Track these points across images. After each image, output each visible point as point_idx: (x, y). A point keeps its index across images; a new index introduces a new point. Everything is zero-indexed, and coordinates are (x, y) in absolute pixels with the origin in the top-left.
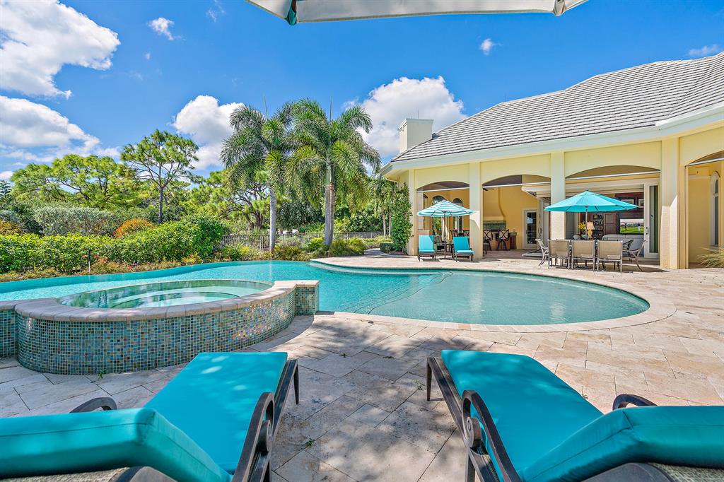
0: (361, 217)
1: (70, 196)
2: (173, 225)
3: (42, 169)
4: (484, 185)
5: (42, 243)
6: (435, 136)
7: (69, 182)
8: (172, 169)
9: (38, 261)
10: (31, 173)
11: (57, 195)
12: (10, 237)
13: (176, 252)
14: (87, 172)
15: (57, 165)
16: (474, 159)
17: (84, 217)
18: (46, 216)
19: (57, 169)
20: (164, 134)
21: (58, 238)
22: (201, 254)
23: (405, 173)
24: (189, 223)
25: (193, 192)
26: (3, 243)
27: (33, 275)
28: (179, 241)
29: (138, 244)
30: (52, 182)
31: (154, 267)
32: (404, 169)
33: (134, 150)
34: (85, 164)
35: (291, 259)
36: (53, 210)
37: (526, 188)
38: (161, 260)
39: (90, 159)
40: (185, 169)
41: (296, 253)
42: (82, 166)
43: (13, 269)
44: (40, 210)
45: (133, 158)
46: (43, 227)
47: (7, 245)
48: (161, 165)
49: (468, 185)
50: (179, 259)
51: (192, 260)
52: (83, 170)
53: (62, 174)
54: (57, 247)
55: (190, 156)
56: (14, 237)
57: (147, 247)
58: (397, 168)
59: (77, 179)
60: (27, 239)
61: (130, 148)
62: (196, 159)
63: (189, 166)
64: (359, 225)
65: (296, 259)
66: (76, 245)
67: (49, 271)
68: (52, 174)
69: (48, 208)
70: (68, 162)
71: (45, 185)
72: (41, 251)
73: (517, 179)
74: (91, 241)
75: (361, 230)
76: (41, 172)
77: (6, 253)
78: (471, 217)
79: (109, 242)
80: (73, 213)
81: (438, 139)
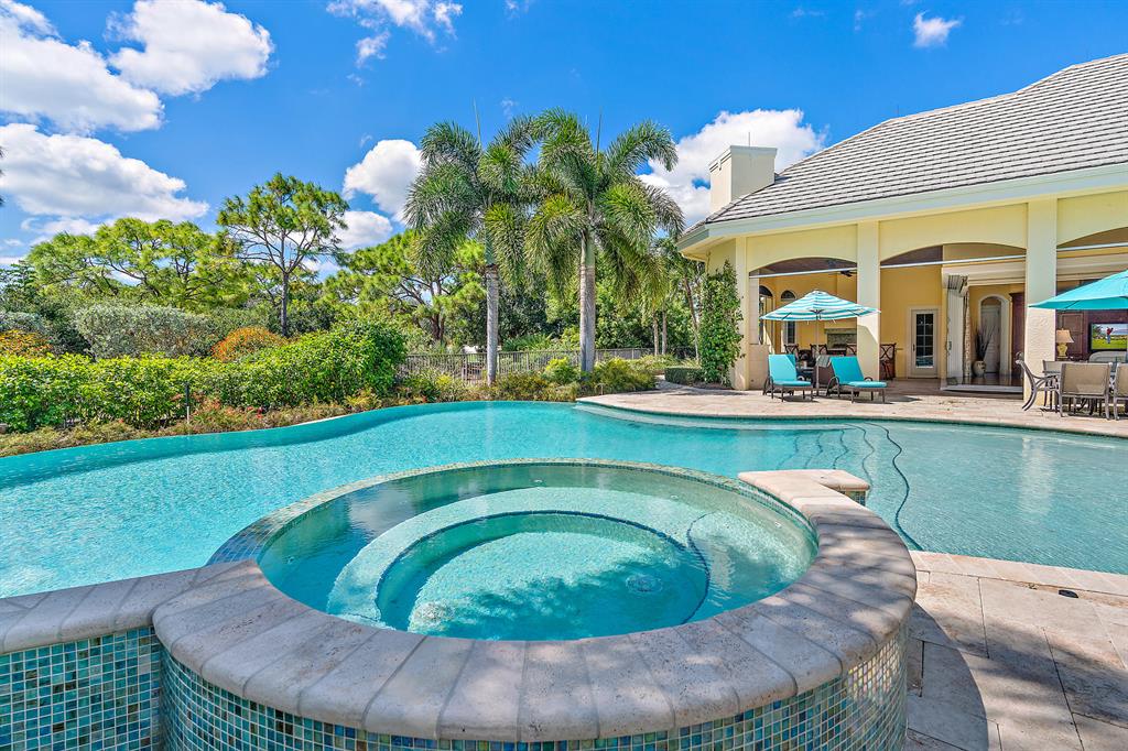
0: (613, 323)
1: (127, 288)
2: (323, 339)
3: (81, 243)
4: (882, 263)
5: (96, 372)
6: (778, 179)
7: (126, 265)
8: (305, 242)
9: (93, 404)
10: (63, 250)
11: (107, 288)
12: (39, 360)
13: (331, 387)
14: (154, 248)
15: (104, 237)
16: (868, 215)
17: (164, 323)
18: (97, 322)
19: (105, 243)
20: (290, 182)
21: (126, 361)
22: (376, 387)
23: (729, 245)
24: (352, 334)
25: (328, 283)
26: (28, 373)
27: (87, 434)
28: (339, 365)
29: (269, 372)
30: (95, 266)
31: (298, 416)
32: (727, 236)
33: (242, 206)
34: (153, 234)
35: (531, 398)
36: (109, 311)
37: (950, 269)
38: (309, 401)
39: (160, 227)
40: (325, 241)
41: (539, 386)
42: (147, 237)
43: (51, 423)
44: (85, 311)
45: (241, 220)
46: (91, 342)
47: (33, 377)
48: (284, 235)
49: (855, 265)
50: (339, 399)
51: (362, 401)
52: (147, 245)
53: (114, 250)
54: (127, 379)
55: (334, 219)
56: (47, 362)
57: (284, 376)
58: (716, 234)
59: (141, 260)
60: (70, 363)
61: (235, 202)
62: (344, 226)
63: (331, 237)
64: (610, 337)
65: (540, 398)
66: (160, 374)
67: (115, 424)
68: (97, 251)
69: (100, 308)
70: (123, 231)
71: (87, 271)
72: (98, 388)
73: (935, 253)
74: (186, 367)
75: (614, 346)
76: (79, 247)
77: (33, 391)
78: (861, 321)
79: (216, 369)
80: (144, 317)
81: (786, 183)
